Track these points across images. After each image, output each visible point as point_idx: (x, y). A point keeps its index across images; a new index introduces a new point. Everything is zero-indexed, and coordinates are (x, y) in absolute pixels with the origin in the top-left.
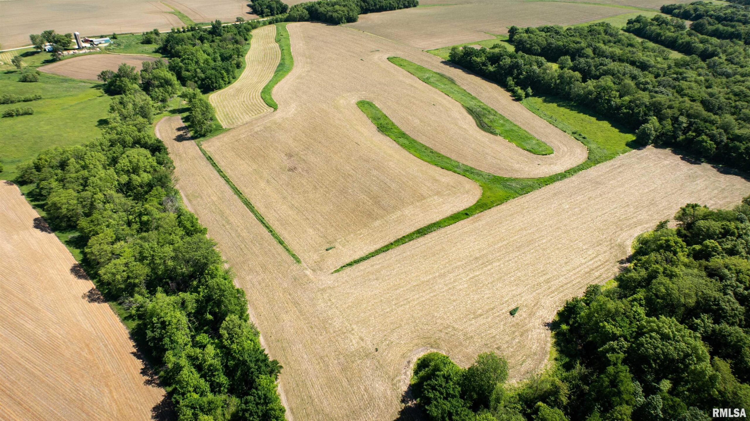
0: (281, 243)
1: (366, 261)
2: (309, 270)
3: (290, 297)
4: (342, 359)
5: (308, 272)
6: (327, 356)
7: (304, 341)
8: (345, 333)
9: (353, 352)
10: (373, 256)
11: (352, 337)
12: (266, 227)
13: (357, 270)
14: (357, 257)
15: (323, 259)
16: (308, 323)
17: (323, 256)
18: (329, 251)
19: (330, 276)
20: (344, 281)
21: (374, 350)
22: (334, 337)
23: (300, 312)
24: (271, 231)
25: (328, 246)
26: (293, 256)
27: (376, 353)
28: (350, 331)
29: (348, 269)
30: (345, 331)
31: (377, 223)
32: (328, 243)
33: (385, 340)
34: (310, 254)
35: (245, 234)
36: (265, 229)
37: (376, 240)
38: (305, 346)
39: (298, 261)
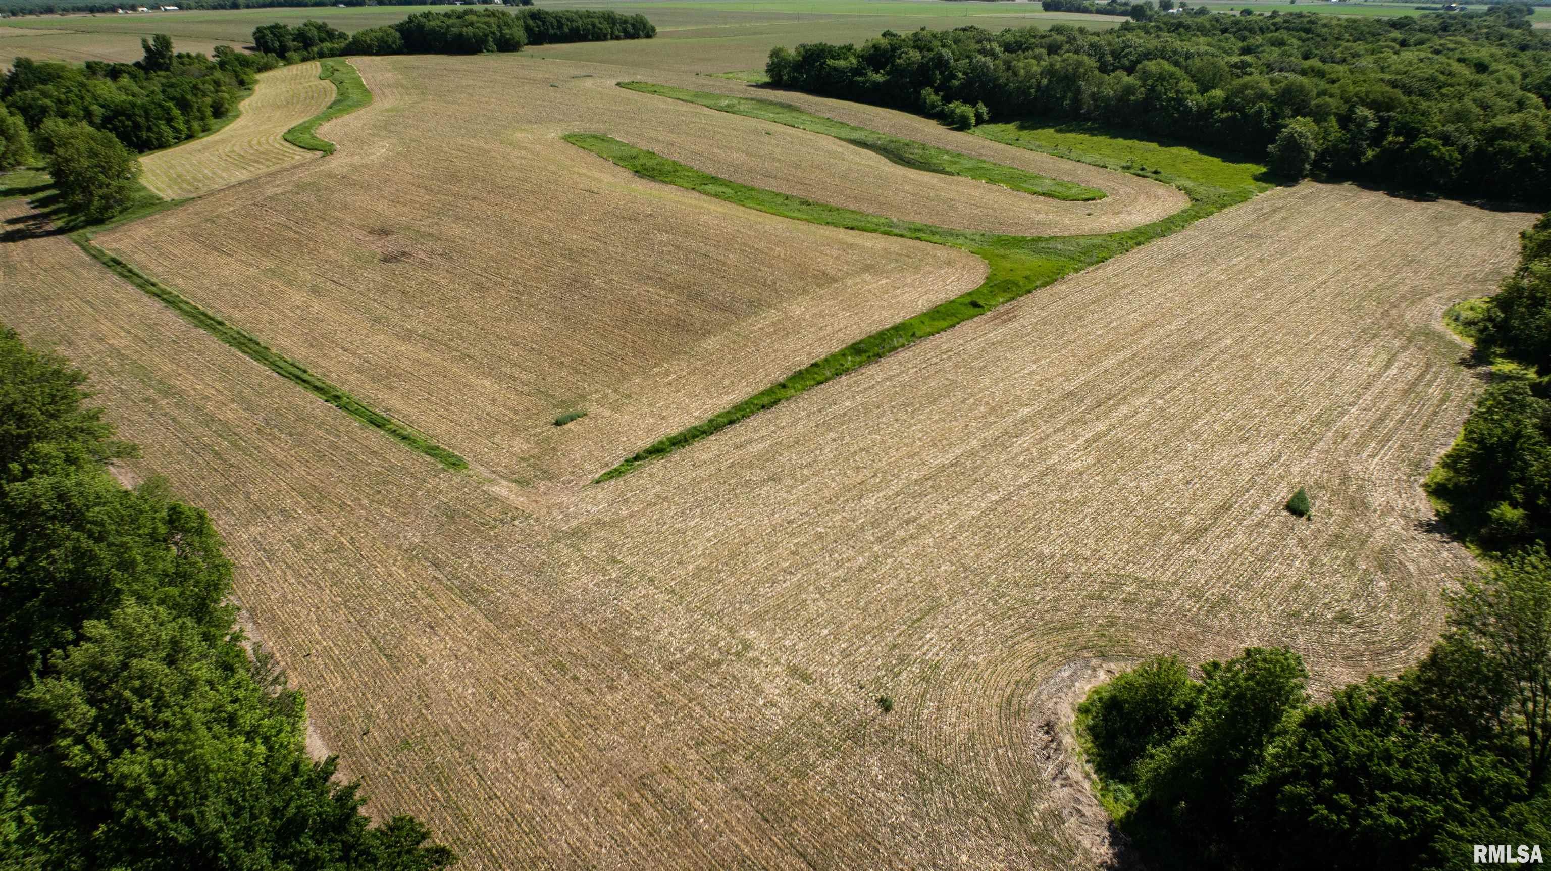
0: (378, 423)
1: (713, 437)
2: (504, 483)
3: (437, 574)
4: (745, 774)
5: (502, 489)
6: (668, 771)
7: (537, 723)
8: (718, 663)
9: (784, 729)
10: (731, 422)
11: (757, 674)
12: (317, 389)
13: (688, 463)
14: (674, 428)
15: (548, 447)
16: (538, 652)
17: (548, 440)
18: (566, 427)
19: (591, 493)
20: (651, 498)
21: (874, 710)
22: (676, 687)
23: (494, 616)
24: (337, 398)
25: (558, 413)
26: (432, 451)
27: (888, 719)
28: (738, 654)
29: (656, 466)
30: (716, 656)
31: (711, 343)
32: (555, 406)
33: (902, 660)
34: (497, 439)
35: (233, 413)
36: (312, 396)
37: (726, 382)
38: (543, 744)
39: (456, 464)
